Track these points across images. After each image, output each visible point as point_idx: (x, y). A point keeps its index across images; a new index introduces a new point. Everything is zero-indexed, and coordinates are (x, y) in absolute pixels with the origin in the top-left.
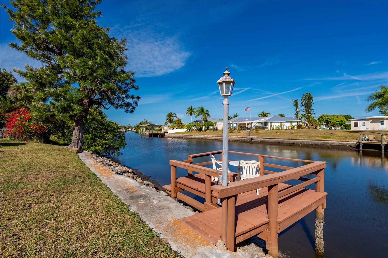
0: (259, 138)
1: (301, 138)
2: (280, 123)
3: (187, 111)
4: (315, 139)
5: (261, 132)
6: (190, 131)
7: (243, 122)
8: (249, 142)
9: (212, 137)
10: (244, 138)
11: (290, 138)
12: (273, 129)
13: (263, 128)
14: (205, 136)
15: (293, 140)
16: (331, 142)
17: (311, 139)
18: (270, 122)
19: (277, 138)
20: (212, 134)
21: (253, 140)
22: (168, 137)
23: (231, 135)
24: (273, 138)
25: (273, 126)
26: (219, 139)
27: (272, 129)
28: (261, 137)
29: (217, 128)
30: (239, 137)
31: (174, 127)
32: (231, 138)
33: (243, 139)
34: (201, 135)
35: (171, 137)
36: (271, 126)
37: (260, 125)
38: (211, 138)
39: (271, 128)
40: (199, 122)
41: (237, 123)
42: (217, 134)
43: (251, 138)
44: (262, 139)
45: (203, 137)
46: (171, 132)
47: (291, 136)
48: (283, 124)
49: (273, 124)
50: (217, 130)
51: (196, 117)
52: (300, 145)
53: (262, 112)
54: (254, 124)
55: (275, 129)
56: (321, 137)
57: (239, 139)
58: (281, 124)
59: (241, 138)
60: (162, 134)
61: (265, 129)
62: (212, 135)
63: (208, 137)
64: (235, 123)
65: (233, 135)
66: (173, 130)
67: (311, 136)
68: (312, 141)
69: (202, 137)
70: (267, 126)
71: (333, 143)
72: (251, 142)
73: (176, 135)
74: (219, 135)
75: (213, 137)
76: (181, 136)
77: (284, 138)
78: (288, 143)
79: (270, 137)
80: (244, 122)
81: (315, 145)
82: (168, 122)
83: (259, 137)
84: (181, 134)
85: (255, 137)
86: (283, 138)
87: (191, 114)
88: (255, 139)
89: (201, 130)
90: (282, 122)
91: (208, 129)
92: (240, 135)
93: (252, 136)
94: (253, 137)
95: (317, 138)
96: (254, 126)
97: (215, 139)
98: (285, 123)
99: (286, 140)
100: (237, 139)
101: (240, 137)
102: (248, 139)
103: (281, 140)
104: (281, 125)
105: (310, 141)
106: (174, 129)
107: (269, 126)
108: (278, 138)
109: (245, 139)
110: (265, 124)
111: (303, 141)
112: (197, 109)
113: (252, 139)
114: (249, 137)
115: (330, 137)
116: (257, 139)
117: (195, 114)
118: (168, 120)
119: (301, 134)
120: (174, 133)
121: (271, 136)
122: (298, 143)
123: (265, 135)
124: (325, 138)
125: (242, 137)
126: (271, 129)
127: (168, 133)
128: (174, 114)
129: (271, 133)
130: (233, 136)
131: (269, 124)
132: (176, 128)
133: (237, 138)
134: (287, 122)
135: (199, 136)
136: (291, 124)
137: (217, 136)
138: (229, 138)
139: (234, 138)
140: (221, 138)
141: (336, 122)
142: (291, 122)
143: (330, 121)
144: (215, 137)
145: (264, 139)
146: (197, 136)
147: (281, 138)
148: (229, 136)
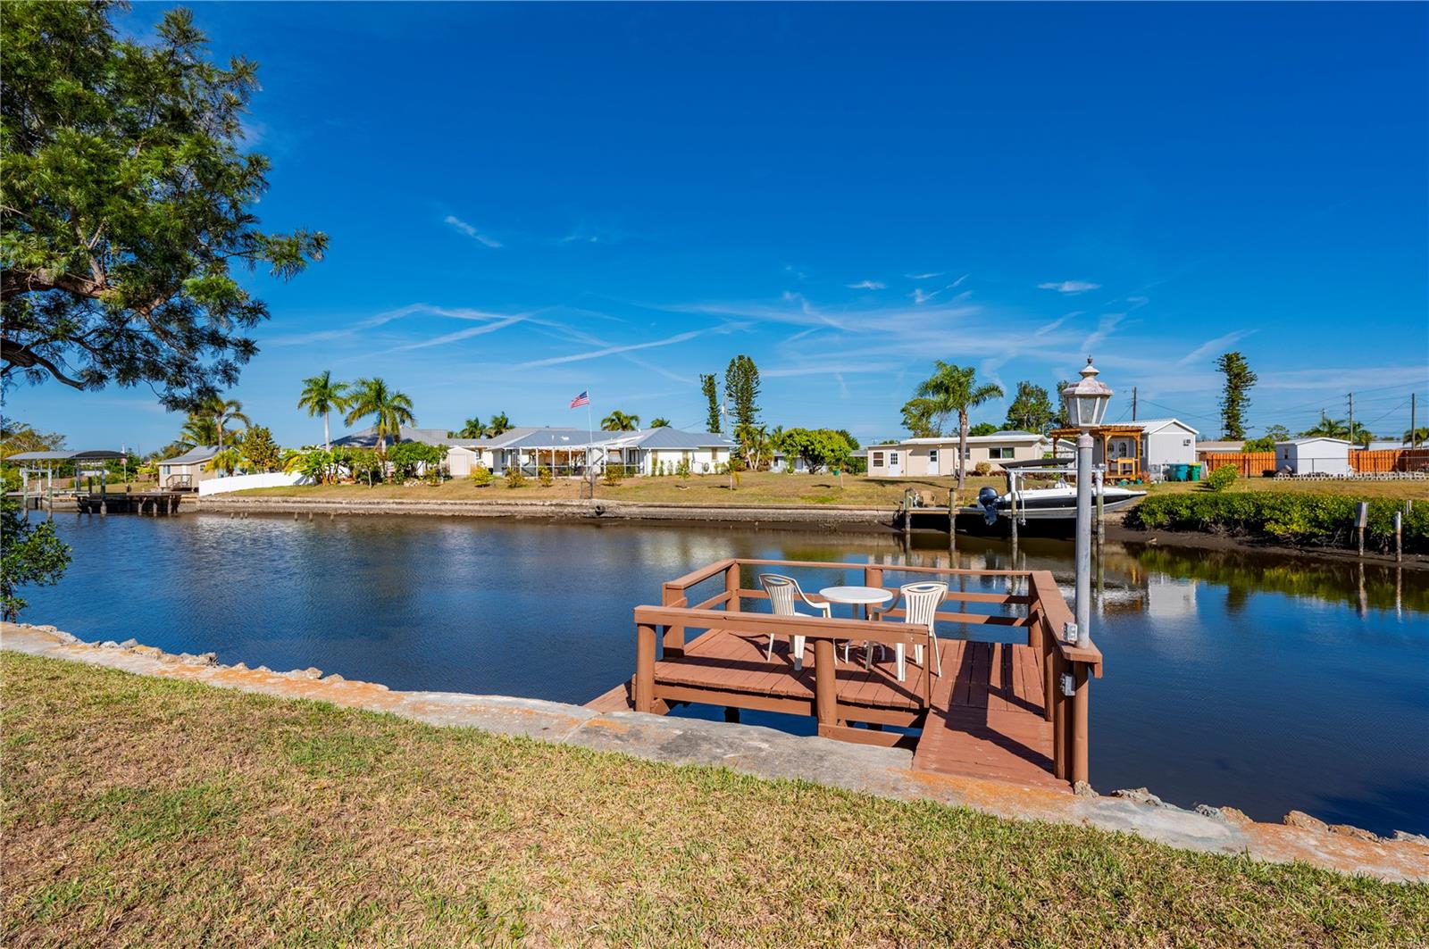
0: (625, 506)
1: (756, 504)
2: (681, 454)
3: (305, 392)
4: (796, 505)
5: (626, 482)
6: (319, 481)
7: (557, 448)
8: (589, 521)
9: (436, 507)
10: (570, 509)
11: (727, 504)
12: (661, 475)
13: (628, 468)
14: (402, 503)
15: (734, 511)
16: (835, 512)
17: (785, 505)
18: (653, 451)
19: (685, 504)
20: (434, 492)
21: (603, 513)
22: (201, 512)
23: (520, 498)
24: (673, 504)
25: (662, 463)
26: (470, 514)
27: (657, 473)
28: (631, 503)
29: (446, 469)
30: (551, 505)
31: (231, 463)
32: (520, 508)
33: (566, 511)
34: (381, 500)
35: (219, 513)
36: (655, 463)
37: (616, 458)
38: (433, 510)
39: (654, 472)
40: (357, 445)
41: (530, 452)
42: (455, 494)
43: (598, 508)
44: (635, 510)
45: (395, 506)
46: (212, 486)
47: (727, 499)
48: (690, 454)
49: (661, 456)
50: (448, 477)
51: (348, 422)
52: (757, 523)
53: (616, 413)
54: (597, 455)
55: (666, 473)
56: (809, 497)
57: (552, 512)
58: (685, 456)
59: (558, 509)
60: (161, 501)
61: (636, 475)
62: (434, 498)
63: (419, 506)
64: (525, 452)
65: (525, 498)
66: (228, 479)
67: (782, 497)
68: (788, 511)
69: (390, 505)
70: (641, 464)
71: (840, 516)
72: (598, 520)
73: (251, 503)
74: (467, 497)
75: (443, 507)
76: (275, 503)
77: (709, 504)
78: (721, 518)
79: (662, 501)
80: (562, 448)
81: (795, 522)
82: (192, 442)
83: (626, 503)
84: (274, 499)
85: (611, 504)
86: (704, 504)
87: (323, 408)
88: (610, 510)
89: (376, 477)
90: (686, 451)
91: (409, 473)
92: (554, 497)
93: (598, 498)
94: (605, 502)
95: (801, 503)
96: (595, 463)
97: (450, 514)
98: (695, 454)
99: (712, 511)
100: (542, 512)
101: (556, 505)
102: (585, 511)
103: (699, 510)
104: (684, 459)
105: (782, 511)
106: (230, 472)
107: (647, 464)
108: (688, 504)
109: (576, 510)
110: (634, 454)
111: (762, 514)
112: (353, 389)
113: (600, 511)
114: (589, 505)
115: (833, 499)
116: (617, 511)
117: (346, 407)
118: (189, 433)
119: (753, 490)
120: (234, 494)
121: (666, 497)
122: (748, 519)
123: (642, 493)
124: (821, 502)
125: (561, 505)
126: (653, 475)
127: (202, 493)
128: (230, 404)
129: (660, 487)
130: (528, 502)
131: (649, 457)
132: (244, 471)
133: (545, 509)
134: (702, 449)
135: (374, 503)
136: (714, 457)
137: (458, 502)
138: (510, 508)
139: (530, 508)
140: (477, 508)
141: (826, 453)
142: (714, 450)
143: (813, 450)
144: (451, 507)
145: (642, 509)
146: (364, 504)
147: (696, 504)
148: (513, 502)
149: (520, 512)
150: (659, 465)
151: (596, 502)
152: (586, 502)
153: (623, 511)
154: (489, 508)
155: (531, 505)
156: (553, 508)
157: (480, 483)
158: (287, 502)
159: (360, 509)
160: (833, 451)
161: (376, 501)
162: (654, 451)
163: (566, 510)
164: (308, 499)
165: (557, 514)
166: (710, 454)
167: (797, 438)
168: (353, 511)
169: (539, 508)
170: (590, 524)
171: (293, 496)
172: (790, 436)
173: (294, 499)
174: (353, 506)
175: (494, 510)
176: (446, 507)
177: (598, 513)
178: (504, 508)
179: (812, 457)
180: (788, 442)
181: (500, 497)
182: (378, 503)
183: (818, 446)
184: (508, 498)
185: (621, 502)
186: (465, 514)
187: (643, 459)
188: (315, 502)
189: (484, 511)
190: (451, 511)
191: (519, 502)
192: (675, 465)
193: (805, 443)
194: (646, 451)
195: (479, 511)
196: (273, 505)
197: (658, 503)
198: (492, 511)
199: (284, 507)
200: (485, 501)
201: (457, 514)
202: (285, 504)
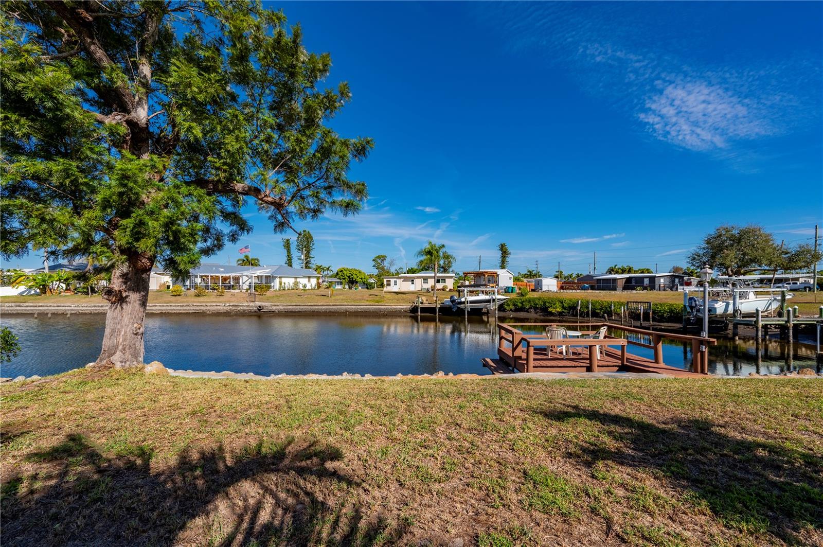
2: (293, 279)
6: (44, 293)
7: (221, 275)
8: (253, 314)
10: (242, 308)
13: (266, 286)
15: (334, 307)
17: (360, 304)
19: (309, 304)
21: (263, 310)
25: (285, 283)
26: (173, 312)
28: (278, 304)
30: (230, 306)
32: (209, 308)
36: (281, 283)
39: (283, 288)
40: (67, 270)
43: (260, 307)
44: (281, 307)
48: (298, 279)
49: (284, 280)
54: (245, 278)
57: (230, 310)
59: (234, 308)
70: (272, 284)
74: (170, 302)
75: (154, 308)
78: (328, 311)
80: (225, 275)
83: (276, 304)
85: (266, 305)
88: (265, 308)
89: (92, 290)
90: (296, 278)
92: (228, 301)
93: (254, 301)
94: (261, 304)
96: (244, 283)
97: (159, 312)
98: (300, 279)
99: (324, 307)
100: (224, 309)
101: (233, 305)
102: (251, 309)
103: (317, 307)
104: (295, 281)
107: (276, 284)
109: (245, 308)
110: (268, 278)
113: (260, 308)
114: (253, 306)
116: (271, 308)
122: (342, 311)
124: (377, 302)
125: (236, 306)
126: (280, 290)
129: (290, 295)
130: (215, 304)
131: (277, 280)
133: (225, 308)
134: (304, 277)
135: (99, 306)
136: (309, 281)
137: (165, 305)
138: (202, 308)
139: (216, 308)
140: (179, 308)
141: (358, 279)
142: (309, 277)
143: (352, 278)
144: (160, 308)
145: (285, 307)
146: (90, 307)
147: (315, 304)
148: (204, 304)
149: (209, 310)
150: (283, 284)
151: (258, 304)
152: (252, 304)
153: (274, 308)
154: (188, 308)
155: (217, 306)
156: (231, 307)
157: (175, 294)
158: (19, 306)
159: (86, 310)
160: (361, 279)
161: (100, 305)
162: (280, 277)
163: (239, 309)
164: (40, 304)
165: (233, 310)
166: (307, 279)
167: (345, 272)
168: (81, 312)
169: (222, 308)
170: (255, 315)
171: (25, 302)
172: (341, 271)
173: (27, 304)
174: (81, 308)
175: (191, 309)
176: (156, 308)
177: (259, 310)
178: (197, 308)
179: (352, 282)
180: (340, 274)
181: (194, 302)
182: (102, 306)
183: (355, 276)
184: (201, 302)
185: (273, 304)
186: (171, 312)
187: (274, 282)
188: (47, 306)
189: (184, 310)
190: (159, 310)
191: (208, 304)
192: (291, 284)
193: (348, 275)
194: (276, 277)
195: (180, 310)
196: (6, 308)
197: (295, 304)
198: (189, 310)
199: (17, 310)
200: (185, 304)
201: (164, 312)
202: (18, 308)
